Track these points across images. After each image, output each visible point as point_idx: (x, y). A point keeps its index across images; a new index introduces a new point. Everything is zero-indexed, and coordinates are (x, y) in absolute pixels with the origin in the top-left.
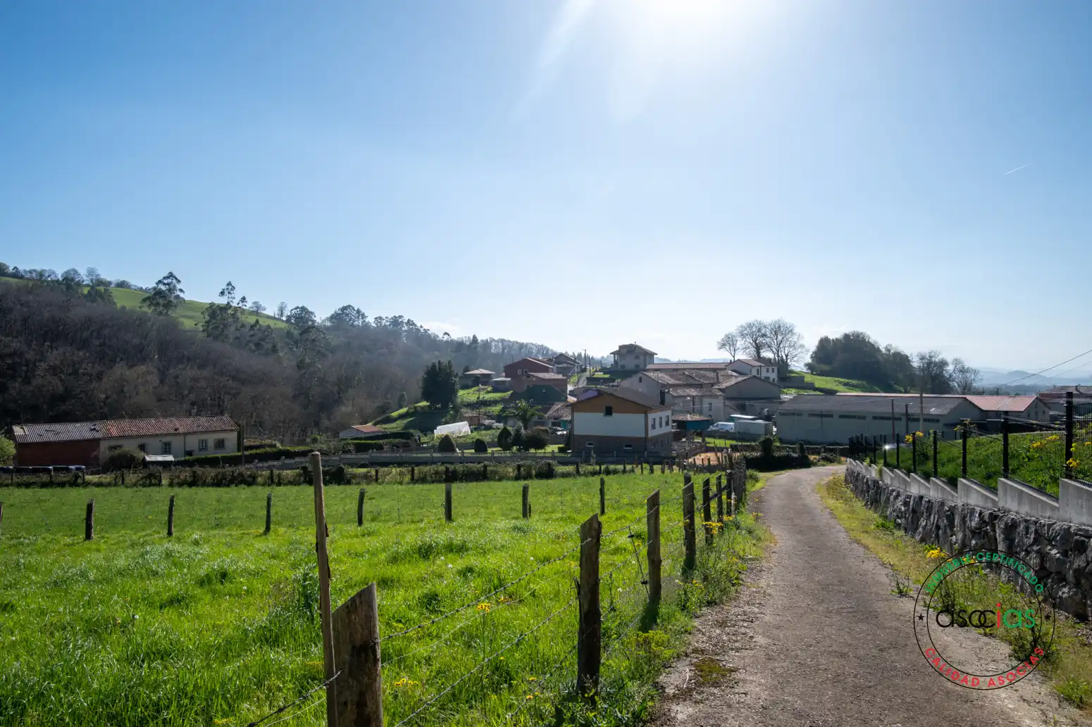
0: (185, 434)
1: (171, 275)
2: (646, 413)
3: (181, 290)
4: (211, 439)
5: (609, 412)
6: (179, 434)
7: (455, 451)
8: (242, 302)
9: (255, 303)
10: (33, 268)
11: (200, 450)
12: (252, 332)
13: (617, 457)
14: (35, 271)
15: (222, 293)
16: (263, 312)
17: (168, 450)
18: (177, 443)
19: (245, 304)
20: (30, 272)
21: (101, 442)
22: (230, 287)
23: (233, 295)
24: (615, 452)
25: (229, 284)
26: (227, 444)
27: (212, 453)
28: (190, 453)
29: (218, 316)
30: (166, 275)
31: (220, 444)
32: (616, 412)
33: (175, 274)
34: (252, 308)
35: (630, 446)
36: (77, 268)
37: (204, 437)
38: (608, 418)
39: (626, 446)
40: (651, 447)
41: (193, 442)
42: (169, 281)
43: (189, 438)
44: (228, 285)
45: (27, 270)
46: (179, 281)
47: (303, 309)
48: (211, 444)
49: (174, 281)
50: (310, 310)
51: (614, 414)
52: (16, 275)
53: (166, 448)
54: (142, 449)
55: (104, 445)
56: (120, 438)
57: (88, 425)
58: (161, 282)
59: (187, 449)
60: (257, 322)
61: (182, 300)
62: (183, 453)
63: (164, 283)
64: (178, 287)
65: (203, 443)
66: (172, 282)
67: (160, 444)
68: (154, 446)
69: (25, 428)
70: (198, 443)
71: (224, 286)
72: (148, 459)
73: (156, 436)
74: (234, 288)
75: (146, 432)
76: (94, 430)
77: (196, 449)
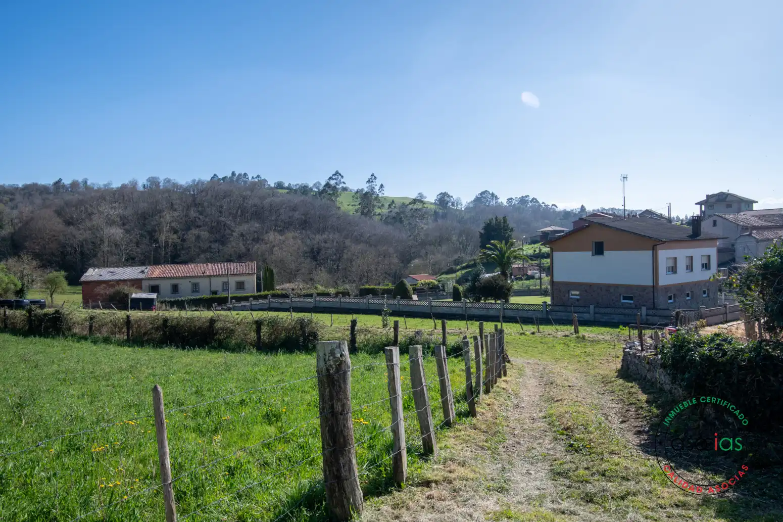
0: (210, 276)
1: (337, 173)
2: (654, 249)
3: (344, 183)
4: (232, 281)
5: (599, 249)
6: (206, 276)
8: (381, 188)
9: (419, 194)
10: (298, 183)
11: (224, 290)
12: (390, 210)
13: (595, 313)
14: (298, 184)
15: (368, 181)
16: (425, 200)
17: (197, 290)
18: (203, 284)
19: (384, 189)
20: (296, 185)
21: (143, 281)
22: (373, 177)
23: (374, 183)
24: (592, 307)
26: (246, 286)
27: (233, 292)
28: (215, 293)
29: (367, 199)
30: (334, 173)
31: (240, 285)
32: (612, 249)
33: (340, 172)
34: (418, 197)
35: (631, 298)
36: (320, 181)
37: (225, 279)
38: (598, 258)
39: (625, 298)
40: (661, 301)
41: (217, 284)
42: (336, 177)
43: (213, 279)
44: (372, 176)
46: (342, 177)
47: (445, 194)
48: (232, 285)
49: (340, 177)
50: (451, 195)
51: (605, 253)
52: (289, 188)
53: (195, 288)
54: (175, 289)
55: (145, 284)
56: (157, 278)
57: (143, 268)
58: (330, 178)
59: (212, 290)
60: (393, 201)
61: (345, 189)
62: (209, 292)
63: (333, 179)
64: (342, 180)
65: (226, 284)
66: (338, 178)
67: (190, 285)
68: (185, 286)
69: (97, 270)
70: (221, 284)
71: (369, 177)
72: (134, 296)
73: (186, 277)
74: (375, 178)
75: (179, 275)
76: (143, 272)
77: (220, 289)
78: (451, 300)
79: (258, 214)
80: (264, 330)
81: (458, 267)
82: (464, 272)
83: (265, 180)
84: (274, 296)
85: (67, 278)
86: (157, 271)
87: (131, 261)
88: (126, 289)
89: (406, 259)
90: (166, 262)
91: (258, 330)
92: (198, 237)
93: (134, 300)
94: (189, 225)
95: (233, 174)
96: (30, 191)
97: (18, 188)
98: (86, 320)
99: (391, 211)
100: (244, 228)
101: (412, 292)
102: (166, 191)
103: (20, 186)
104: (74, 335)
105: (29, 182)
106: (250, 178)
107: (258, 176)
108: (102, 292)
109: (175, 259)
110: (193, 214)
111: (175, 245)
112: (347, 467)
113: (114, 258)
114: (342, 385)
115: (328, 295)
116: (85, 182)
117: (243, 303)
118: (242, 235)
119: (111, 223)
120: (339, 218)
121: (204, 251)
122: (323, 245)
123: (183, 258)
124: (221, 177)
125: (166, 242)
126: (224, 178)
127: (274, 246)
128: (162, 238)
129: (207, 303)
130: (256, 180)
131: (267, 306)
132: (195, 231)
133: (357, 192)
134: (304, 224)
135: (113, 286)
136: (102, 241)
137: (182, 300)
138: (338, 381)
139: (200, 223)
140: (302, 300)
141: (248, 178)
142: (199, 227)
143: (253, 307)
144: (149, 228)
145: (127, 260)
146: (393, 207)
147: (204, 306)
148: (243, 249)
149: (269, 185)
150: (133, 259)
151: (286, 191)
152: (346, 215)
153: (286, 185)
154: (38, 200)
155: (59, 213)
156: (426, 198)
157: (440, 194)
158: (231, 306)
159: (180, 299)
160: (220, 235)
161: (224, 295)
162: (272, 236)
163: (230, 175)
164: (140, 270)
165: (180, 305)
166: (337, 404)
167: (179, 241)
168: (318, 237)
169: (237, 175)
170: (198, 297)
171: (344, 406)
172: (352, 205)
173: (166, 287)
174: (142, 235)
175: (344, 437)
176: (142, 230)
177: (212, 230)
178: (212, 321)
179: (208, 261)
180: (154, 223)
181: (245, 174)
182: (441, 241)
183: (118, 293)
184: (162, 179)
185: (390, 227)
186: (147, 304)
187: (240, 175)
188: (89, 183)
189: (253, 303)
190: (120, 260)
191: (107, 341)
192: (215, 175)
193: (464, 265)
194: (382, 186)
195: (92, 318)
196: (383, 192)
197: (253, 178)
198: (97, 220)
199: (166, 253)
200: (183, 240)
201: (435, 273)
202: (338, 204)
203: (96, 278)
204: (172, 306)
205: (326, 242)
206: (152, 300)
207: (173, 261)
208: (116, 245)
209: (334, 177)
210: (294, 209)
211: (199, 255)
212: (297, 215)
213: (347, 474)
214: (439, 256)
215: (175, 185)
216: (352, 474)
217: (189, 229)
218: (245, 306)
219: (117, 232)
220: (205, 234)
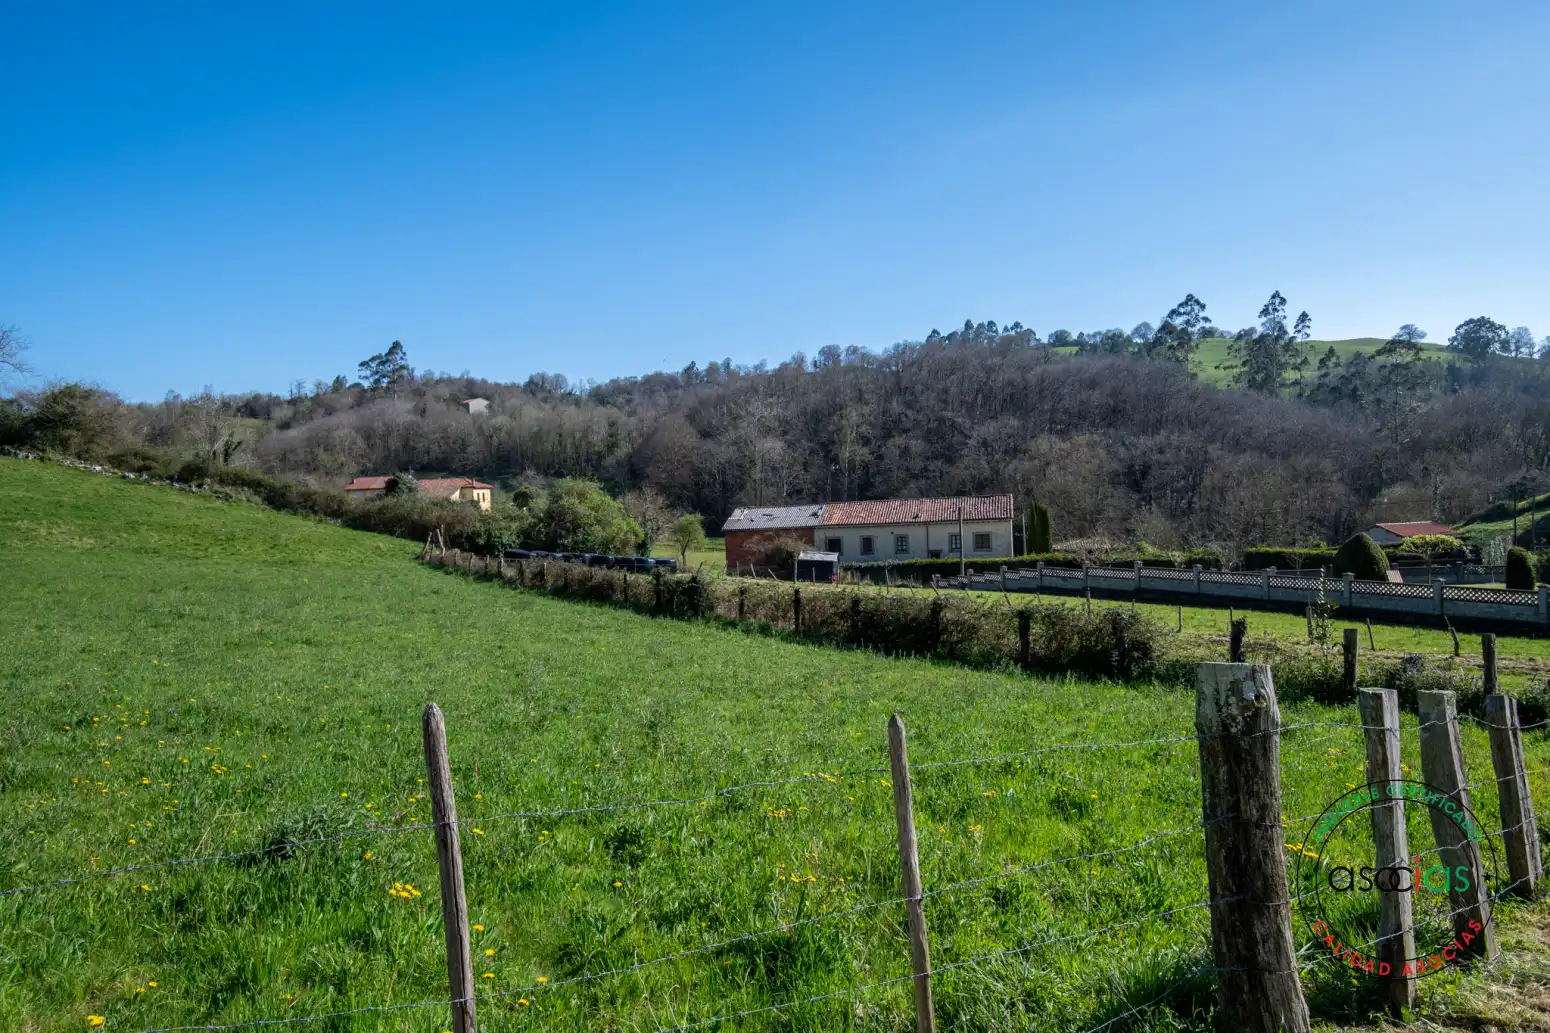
0: (926, 524)
1: (1190, 298)
3: (1206, 319)
4: (967, 534)
6: (919, 523)
7: (1383, 579)
8: (1303, 321)
10: (1096, 330)
11: (952, 550)
14: (1099, 333)
15: (1265, 312)
16: (1423, 341)
17: (905, 548)
18: (916, 536)
19: (1308, 323)
20: (1094, 336)
21: (816, 531)
22: (1277, 301)
23: (1281, 313)
25: (1276, 295)
26: (994, 543)
27: (969, 555)
28: (936, 554)
29: (1264, 350)
30: (1183, 299)
31: (983, 541)
33: (1196, 295)
34: (1399, 336)
36: (1148, 321)
37: (954, 529)
41: (940, 538)
42: (1188, 308)
43: (932, 529)
44: (1273, 297)
45: (1091, 333)
46: (1203, 307)
47: (1483, 322)
48: (967, 540)
49: (1196, 308)
50: (1497, 322)
52: (1080, 343)
53: (901, 544)
54: (867, 545)
55: (819, 536)
56: (839, 525)
57: (815, 508)
58: (1174, 313)
59: (931, 548)
60: (1331, 351)
61: (1208, 333)
62: (926, 554)
63: (1180, 314)
64: (1202, 314)
65: (955, 539)
66: (1193, 310)
67: (892, 538)
68: (884, 541)
69: (746, 512)
70: (946, 538)
71: (1266, 300)
72: (802, 556)
73: (885, 525)
74: (1283, 301)
75: (873, 520)
76: (815, 515)
77: (945, 548)
78: (1503, 586)
79: (1016, 400)
80: (1036, 629)
81: (1521, 504)
82: (1538, 516)
83: (1030, 332)
84: (1049, 563)
85: (704, 524)
86: (836, 514)
87: (795, 496)
88: (789, 543)
89: (1367, 484)
90: (851, 498)
91: (1024, 630)
92: (905, 451)
93: (804, 564)
94: (890, 428)
95: (968, 325)
96: (655, 385)
97: (636, 383)
98: (733, 594)
99: (1326, 375)
100: (988, 430)
101: (1385, 562)
102: (851, 369)
103: (639, 379)
104: (718, 618)
105: (650, 372)
106: (1000, 331)
107: (1017, 325)
108: (755, 548)
109: (864, 491)
110: (896, 406)
111: (866, 466)
112: (1271, 944)
113: (769, 492)
114: (1261, 765)
115: (1169, 564)
116: (727, 364)
117: (988, 576)
118: (985, 443)
119: (767, 431)
120: (1193, 398)
121: (916, 477)
122: (1156, 457)
123: (880, 488)
124: (944, 333)
125: (851, 462)
126: (951, 336)
127: (1048, 464)
128: (845, 454)
129: (921, 574)
130: (1013, 333)
131: (1034, 584)
132: (899, 440)
133: (1240, 337)
134: (1113, 415)
135: (770, 539)
136: (753, 462)
137: (879, 567)
138: (1249, 753)
139: (908, 424)
140: (1109, 573)
141: (996, 331)
142: (906, 431)
143: (1009, 585)
144: (824, 437)
145: (789, 495)
146: (1330, 364)
147: (916, 580)
148: (987, 473)
149: (1038, 340)
150: (799, 492)
151: (1075, 349)
152: (1209, 389)
153: (1074, 336)
154: (662, 399)
155: (691, 418)
156: (1423, 335)
157: (1467, 323)
158: (965, 581)
159: (875, 564)
160: (944, 443)
161: (952, 558)
162: (1045, 444)
163: (960, 327)
164: (810, 512)
165: (877, 575)
166: (1247, 804)
167: (870, 457)
168: (1145, 442)
169: (975, 326)
170: (906, 562)
171: (1264, 808)
172: (1225, 368)
173: (852, 541)
174: (812, 452)
175: (1265, 878)
176: (811, 440)
177: (928, 436)
178: (937, 607)
179: (923, 494)
180: (831, 428)
181: (991, 324)
182: (1466, 440)
183: (778, 550)
184: (843, 346)
185: (1325, 412)
186: (823, 572)
187: (981, 326)
188: (733, 366)
189: (1008, 575)
190: (779, 494)
191: (765, 631)
192: (934, 332)
193: (1540, 498)
194: (1304, 317)
195: (743, 592)
196: (1307, 331)
197: (1006, 329)
198: (747, 428)
199: (851, 482)
200: (880, 457)
201: (1448, 519)
202: (1191, 368)
203: (746, 525)
204: (863, 577)
205: (1161, 452)
206: (830, 564)
207: (863, 497)
208: (774, 469)
209: (1182, 310)
210: (1092, 384)
211: (905, 483)
212: (1096, 397)
213: (1273, 960)
214: (1463, 477)
215: (865, 357)
216: (1284, 962)
217: (888, 436)
218: (992, 582)
219: (773, 447)
220: (917, 445)
